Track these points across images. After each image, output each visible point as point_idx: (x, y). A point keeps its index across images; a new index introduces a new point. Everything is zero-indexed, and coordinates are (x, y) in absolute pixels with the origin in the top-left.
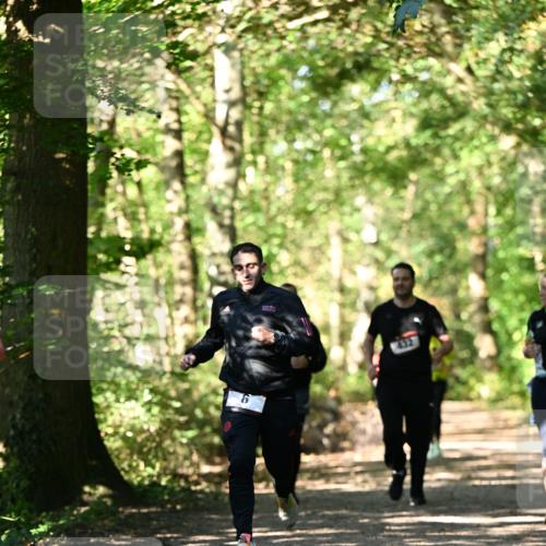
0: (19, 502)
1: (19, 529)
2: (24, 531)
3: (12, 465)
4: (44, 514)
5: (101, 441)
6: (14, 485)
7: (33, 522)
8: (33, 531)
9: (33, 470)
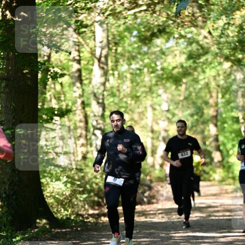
0: (7, 227)
1: (7, 239)
2: (9, 240)
3: (4, 210)
4: (18, 232)
5: (44, 199)
6: (5, 219)
7: (14, 236)
8: (14, 240)
9: (14, 212)
